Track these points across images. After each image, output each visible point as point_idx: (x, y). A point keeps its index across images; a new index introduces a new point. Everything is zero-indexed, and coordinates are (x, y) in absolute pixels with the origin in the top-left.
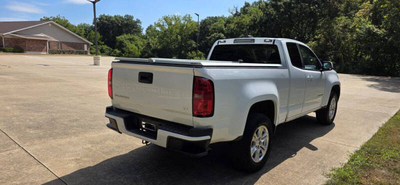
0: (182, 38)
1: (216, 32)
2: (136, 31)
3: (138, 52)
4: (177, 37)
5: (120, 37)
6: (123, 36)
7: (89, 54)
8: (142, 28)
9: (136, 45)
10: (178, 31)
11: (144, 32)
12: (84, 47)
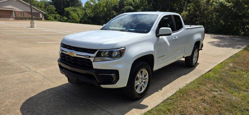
0: (107, 10)
1: (128, 5)
2: (78, 5)
3: (78, 18)
4: (104, 9)
5: (67, 9)
6: (69, 8)
7: (43, 19)
8: (82, 3)
9: (77, 14)
10: (104, 5)
11: (84, 6)
12: (40, 15)
